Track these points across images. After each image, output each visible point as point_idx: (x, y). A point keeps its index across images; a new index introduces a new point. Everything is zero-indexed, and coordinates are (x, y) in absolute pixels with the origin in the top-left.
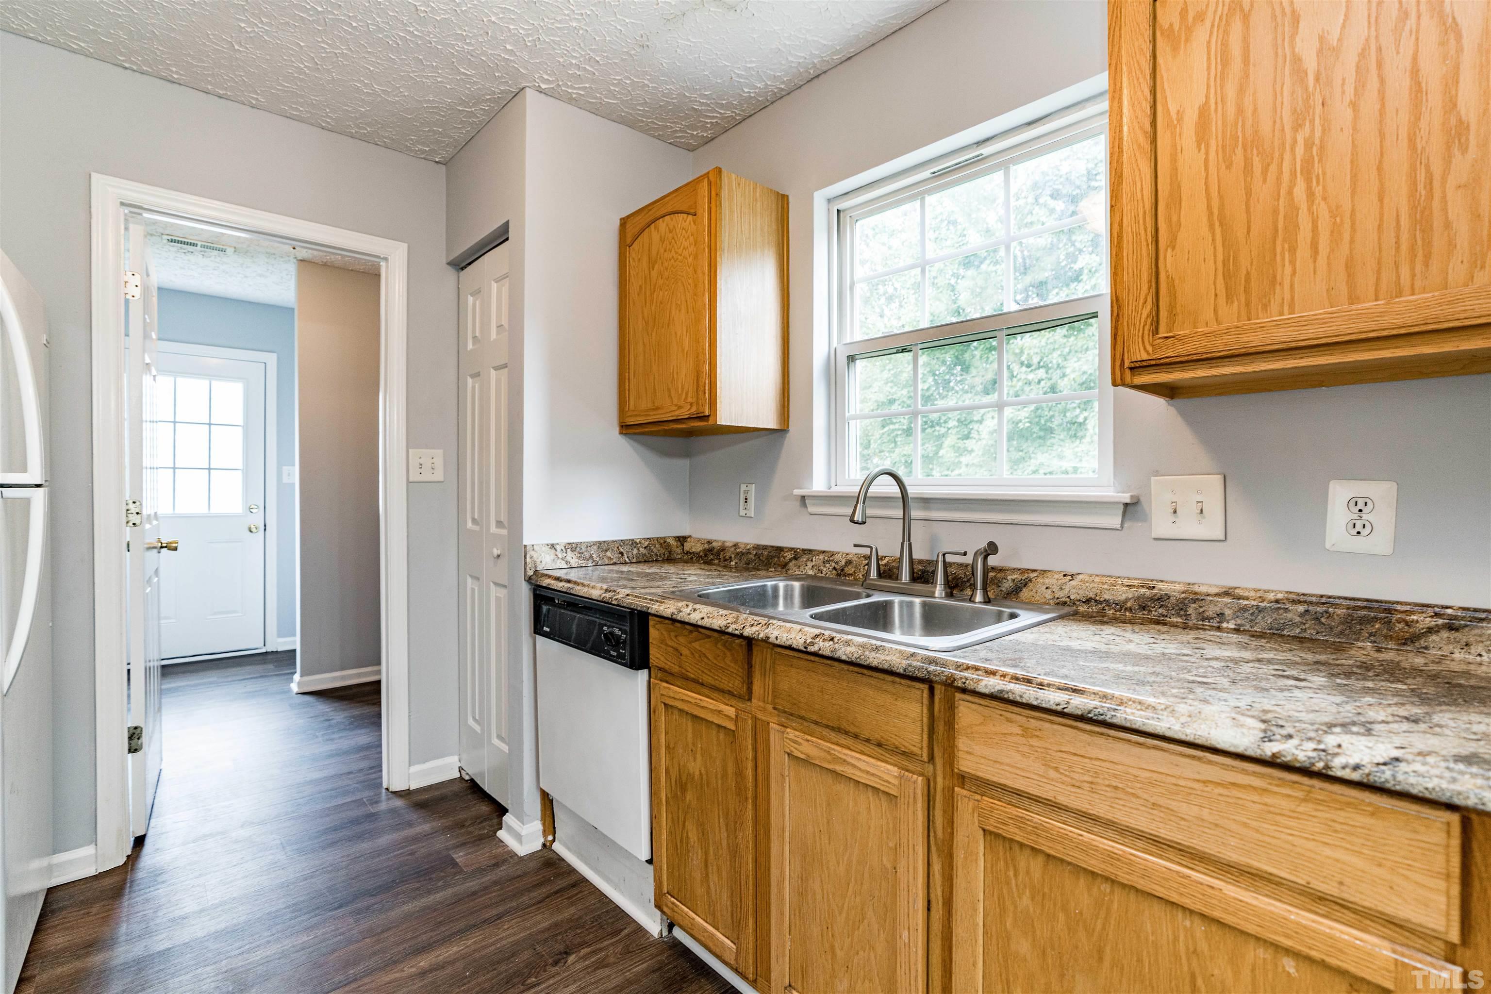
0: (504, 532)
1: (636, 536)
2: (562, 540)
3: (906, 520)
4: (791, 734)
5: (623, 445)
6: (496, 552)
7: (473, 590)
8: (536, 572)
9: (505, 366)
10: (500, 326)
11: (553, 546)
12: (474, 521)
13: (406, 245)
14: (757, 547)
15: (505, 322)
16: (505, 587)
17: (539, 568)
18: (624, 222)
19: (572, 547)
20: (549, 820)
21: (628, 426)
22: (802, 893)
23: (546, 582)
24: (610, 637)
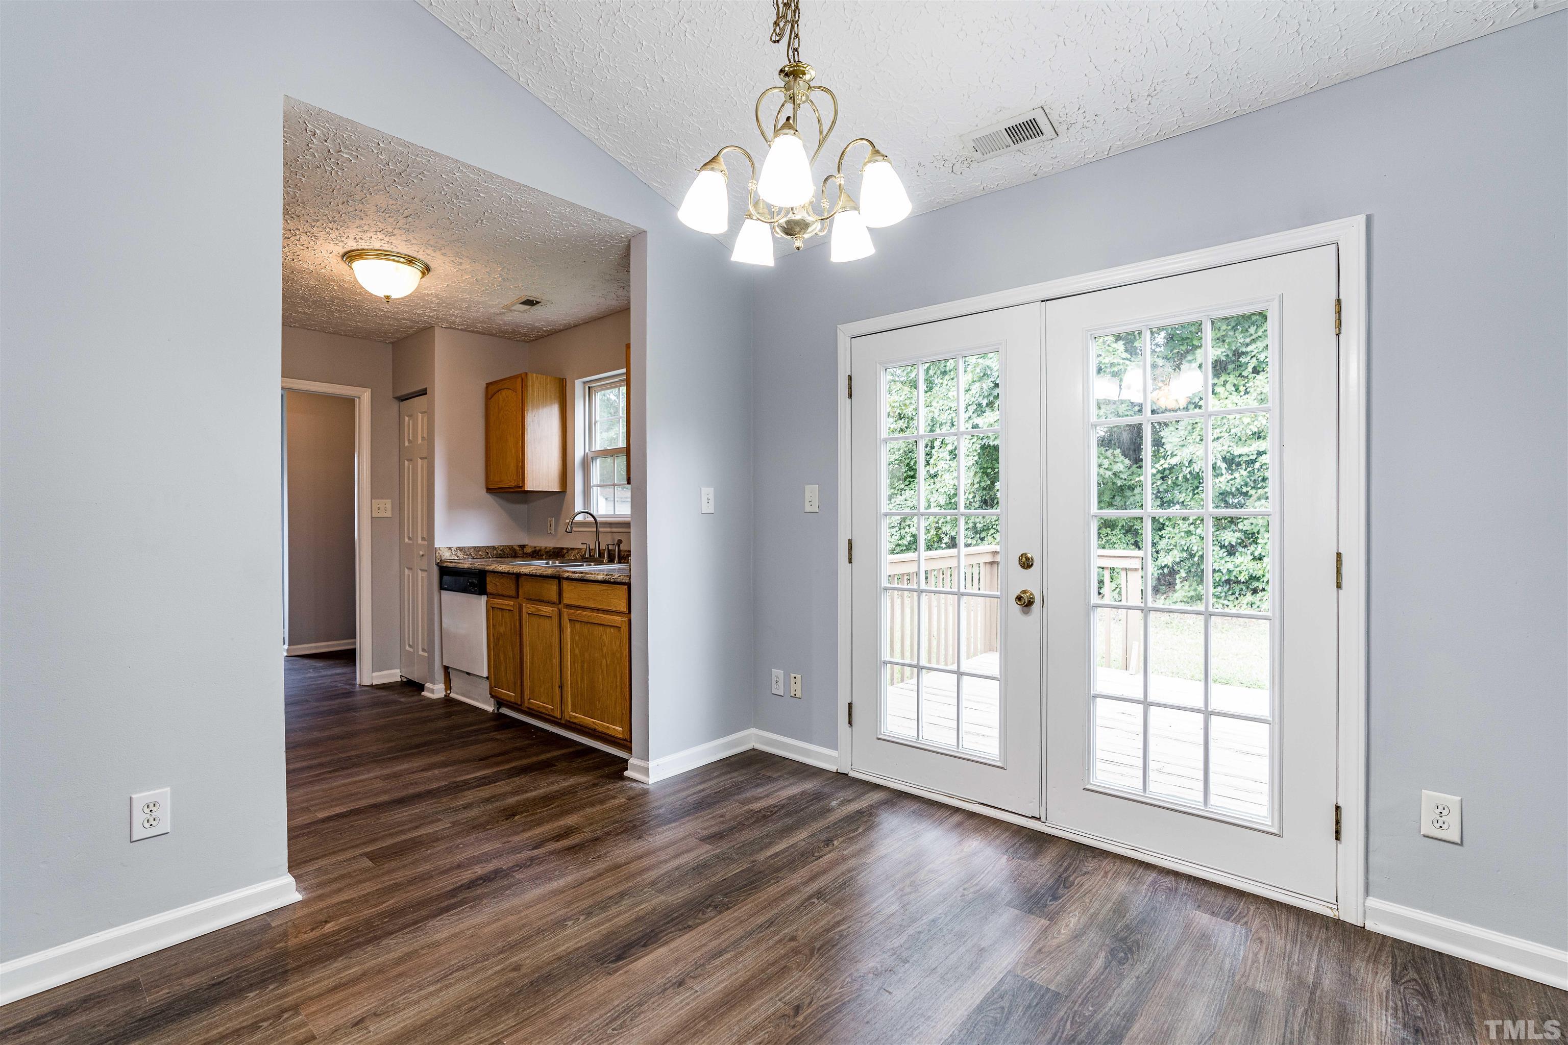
0: (426, 543)
1: (496, 544)
2: (455, 545)
3: (598, 533)
4: (529, 606)
5: (489, 498)
6: (421, 553)
7: (409, 575)
8: (441, 560)
9: (425, 458)
10: (423, 438)
11: (450, 548)
12: (409, 538)
13: (370, 390)
14: (554, 548)
15: (425, 436)
16: (426, 571)
17: (443, 559)
18: (488, 385)
19: (461, 549)
20: (448, 682)
21: (490, 489)
22: (532, 663)
23: (445, 565)
24: (472, 584)
